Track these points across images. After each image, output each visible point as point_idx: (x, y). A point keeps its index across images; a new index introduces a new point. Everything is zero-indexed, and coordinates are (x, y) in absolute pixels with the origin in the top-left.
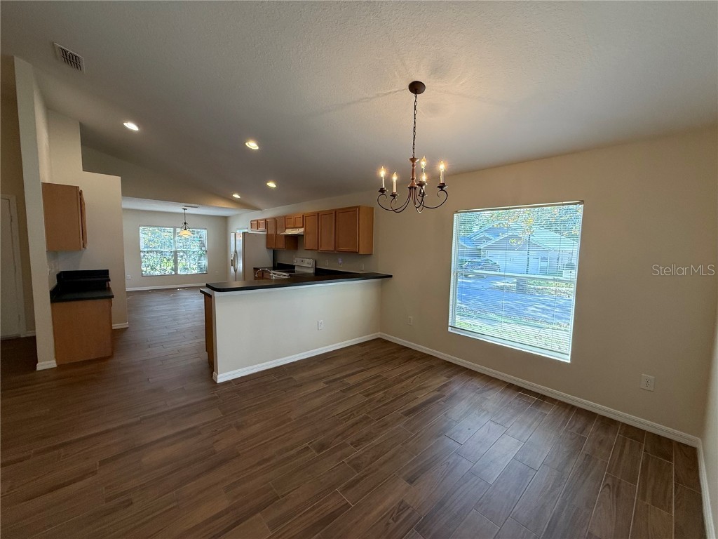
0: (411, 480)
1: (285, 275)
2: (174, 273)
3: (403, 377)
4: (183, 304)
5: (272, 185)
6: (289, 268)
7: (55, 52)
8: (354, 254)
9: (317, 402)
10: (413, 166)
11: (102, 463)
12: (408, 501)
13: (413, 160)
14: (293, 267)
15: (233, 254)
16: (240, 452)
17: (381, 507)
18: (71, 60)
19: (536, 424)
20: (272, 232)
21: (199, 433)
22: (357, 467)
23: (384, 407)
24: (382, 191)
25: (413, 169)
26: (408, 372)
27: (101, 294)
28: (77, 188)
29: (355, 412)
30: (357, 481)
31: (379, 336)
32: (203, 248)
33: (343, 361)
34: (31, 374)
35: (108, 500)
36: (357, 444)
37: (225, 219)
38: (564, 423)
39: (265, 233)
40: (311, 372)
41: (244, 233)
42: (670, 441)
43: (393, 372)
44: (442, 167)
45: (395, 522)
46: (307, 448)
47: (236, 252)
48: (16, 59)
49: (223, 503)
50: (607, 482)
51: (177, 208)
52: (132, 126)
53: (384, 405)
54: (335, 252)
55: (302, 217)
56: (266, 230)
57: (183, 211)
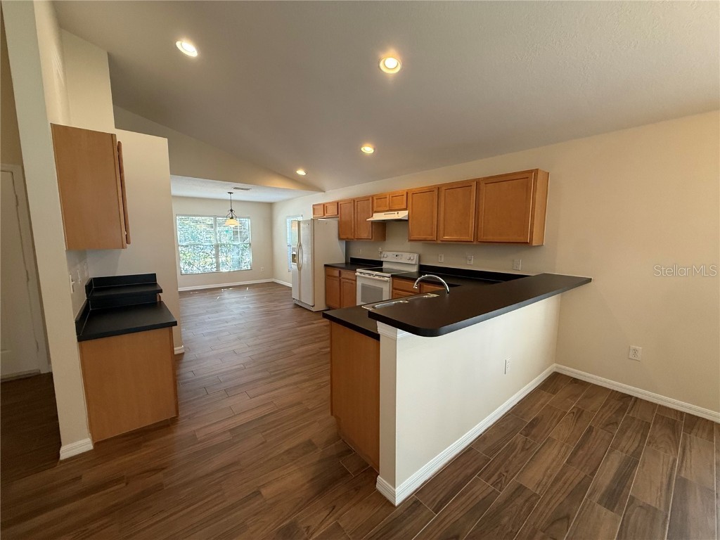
2: (214, 270)
5: (368, 149)
6: (375, 265)
14: (381, 263)
20: (347, 218)
31: (555, 370)
32: (246, 241)
37: (270, 205)
39: (337, 220)
41: (313, 220)
51: (222, 191)
52: (188, 48)
54: (475, 243)
55: (405, 196)
56: (339, 215)
57: (228, 197)
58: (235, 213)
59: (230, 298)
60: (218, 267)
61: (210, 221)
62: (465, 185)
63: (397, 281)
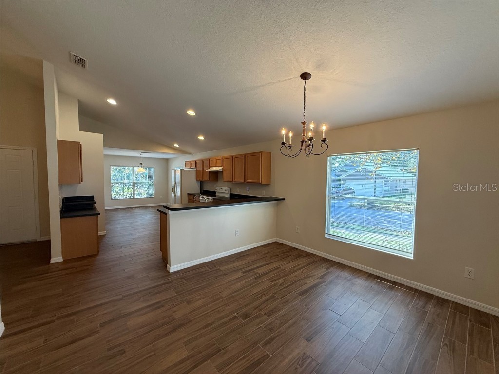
0: (309, 340)
1: (210, 199)
2: (132, 197)
3: (295, 269)
4: (140, 218)
5: (201, 138)
6: (212, 194)
7: (70, 57)
8: (259, 184)
9: (239, 285)
10: (304, 127)
11: (102, 325)
12: (308, 353)
13: (304, 123)
14: (215, 193)
15: (173, 184)
16: (192, 319)
17: (291, 357)
18: (80, 62)
19: (391, 302)
20: (200, 169)
21: (163, 306)
22: (271, 330)
23: (285, 289)
24: (283, 144)
25: (304, 129)
26: (298, 265)
27: (91, 212)
28: (79, 142)
29: (266, 292)
30: (271, 340)
31: (276, 240)
32: (152, 180)
33: (253, 258)
34: (47, 266)
35: (109, 349)
36: (269, 314)
37: (167, 160)
38: (411, 301)
39: (196, 170)
40: (232, 265)
41: (181, 170)
42: (487, 314)
43: (288, 265)
44: (324, 128)
45: (301, 367)
46: (235, 317)
47: (176, 183)
48: (45, 62)
49: (185, 354)
50: (445, 343)
51: (136, 154)
52: (112, 102)
53: (284, 288)
54: (245, 183)
55: (221, 159)
56: (196, 168)
60: (134, 194)
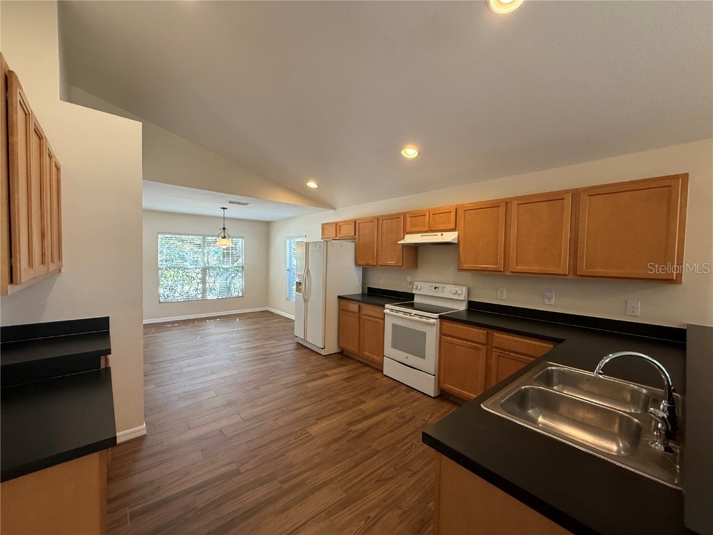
2: (200, 296)
5: (410, 152)
14: (412, 296)
20: (369, 238)
37: (267, 225)
51: (213, 206)
54: (571, 277)
55: (453, 214)
56: (357, 236)
57: (220, 213)
58: (228, 232)
59: (216, 332)
60: (204, 291)
61: (198, 240)
62: (554, 198)
63: (447, 324)
